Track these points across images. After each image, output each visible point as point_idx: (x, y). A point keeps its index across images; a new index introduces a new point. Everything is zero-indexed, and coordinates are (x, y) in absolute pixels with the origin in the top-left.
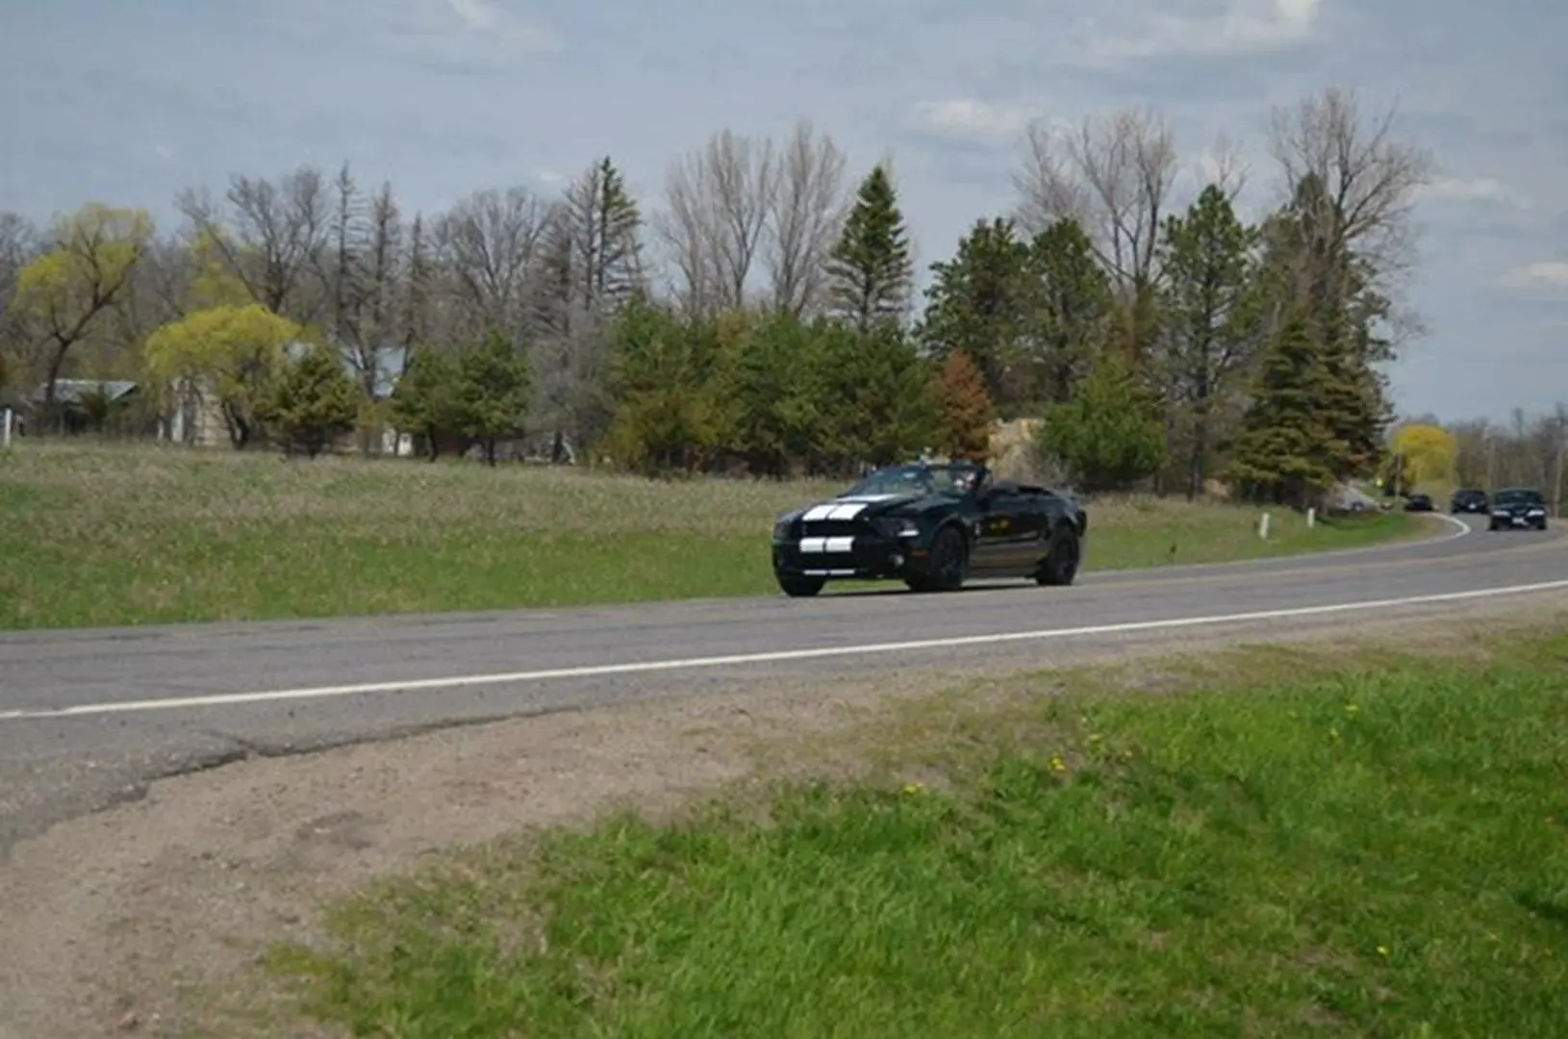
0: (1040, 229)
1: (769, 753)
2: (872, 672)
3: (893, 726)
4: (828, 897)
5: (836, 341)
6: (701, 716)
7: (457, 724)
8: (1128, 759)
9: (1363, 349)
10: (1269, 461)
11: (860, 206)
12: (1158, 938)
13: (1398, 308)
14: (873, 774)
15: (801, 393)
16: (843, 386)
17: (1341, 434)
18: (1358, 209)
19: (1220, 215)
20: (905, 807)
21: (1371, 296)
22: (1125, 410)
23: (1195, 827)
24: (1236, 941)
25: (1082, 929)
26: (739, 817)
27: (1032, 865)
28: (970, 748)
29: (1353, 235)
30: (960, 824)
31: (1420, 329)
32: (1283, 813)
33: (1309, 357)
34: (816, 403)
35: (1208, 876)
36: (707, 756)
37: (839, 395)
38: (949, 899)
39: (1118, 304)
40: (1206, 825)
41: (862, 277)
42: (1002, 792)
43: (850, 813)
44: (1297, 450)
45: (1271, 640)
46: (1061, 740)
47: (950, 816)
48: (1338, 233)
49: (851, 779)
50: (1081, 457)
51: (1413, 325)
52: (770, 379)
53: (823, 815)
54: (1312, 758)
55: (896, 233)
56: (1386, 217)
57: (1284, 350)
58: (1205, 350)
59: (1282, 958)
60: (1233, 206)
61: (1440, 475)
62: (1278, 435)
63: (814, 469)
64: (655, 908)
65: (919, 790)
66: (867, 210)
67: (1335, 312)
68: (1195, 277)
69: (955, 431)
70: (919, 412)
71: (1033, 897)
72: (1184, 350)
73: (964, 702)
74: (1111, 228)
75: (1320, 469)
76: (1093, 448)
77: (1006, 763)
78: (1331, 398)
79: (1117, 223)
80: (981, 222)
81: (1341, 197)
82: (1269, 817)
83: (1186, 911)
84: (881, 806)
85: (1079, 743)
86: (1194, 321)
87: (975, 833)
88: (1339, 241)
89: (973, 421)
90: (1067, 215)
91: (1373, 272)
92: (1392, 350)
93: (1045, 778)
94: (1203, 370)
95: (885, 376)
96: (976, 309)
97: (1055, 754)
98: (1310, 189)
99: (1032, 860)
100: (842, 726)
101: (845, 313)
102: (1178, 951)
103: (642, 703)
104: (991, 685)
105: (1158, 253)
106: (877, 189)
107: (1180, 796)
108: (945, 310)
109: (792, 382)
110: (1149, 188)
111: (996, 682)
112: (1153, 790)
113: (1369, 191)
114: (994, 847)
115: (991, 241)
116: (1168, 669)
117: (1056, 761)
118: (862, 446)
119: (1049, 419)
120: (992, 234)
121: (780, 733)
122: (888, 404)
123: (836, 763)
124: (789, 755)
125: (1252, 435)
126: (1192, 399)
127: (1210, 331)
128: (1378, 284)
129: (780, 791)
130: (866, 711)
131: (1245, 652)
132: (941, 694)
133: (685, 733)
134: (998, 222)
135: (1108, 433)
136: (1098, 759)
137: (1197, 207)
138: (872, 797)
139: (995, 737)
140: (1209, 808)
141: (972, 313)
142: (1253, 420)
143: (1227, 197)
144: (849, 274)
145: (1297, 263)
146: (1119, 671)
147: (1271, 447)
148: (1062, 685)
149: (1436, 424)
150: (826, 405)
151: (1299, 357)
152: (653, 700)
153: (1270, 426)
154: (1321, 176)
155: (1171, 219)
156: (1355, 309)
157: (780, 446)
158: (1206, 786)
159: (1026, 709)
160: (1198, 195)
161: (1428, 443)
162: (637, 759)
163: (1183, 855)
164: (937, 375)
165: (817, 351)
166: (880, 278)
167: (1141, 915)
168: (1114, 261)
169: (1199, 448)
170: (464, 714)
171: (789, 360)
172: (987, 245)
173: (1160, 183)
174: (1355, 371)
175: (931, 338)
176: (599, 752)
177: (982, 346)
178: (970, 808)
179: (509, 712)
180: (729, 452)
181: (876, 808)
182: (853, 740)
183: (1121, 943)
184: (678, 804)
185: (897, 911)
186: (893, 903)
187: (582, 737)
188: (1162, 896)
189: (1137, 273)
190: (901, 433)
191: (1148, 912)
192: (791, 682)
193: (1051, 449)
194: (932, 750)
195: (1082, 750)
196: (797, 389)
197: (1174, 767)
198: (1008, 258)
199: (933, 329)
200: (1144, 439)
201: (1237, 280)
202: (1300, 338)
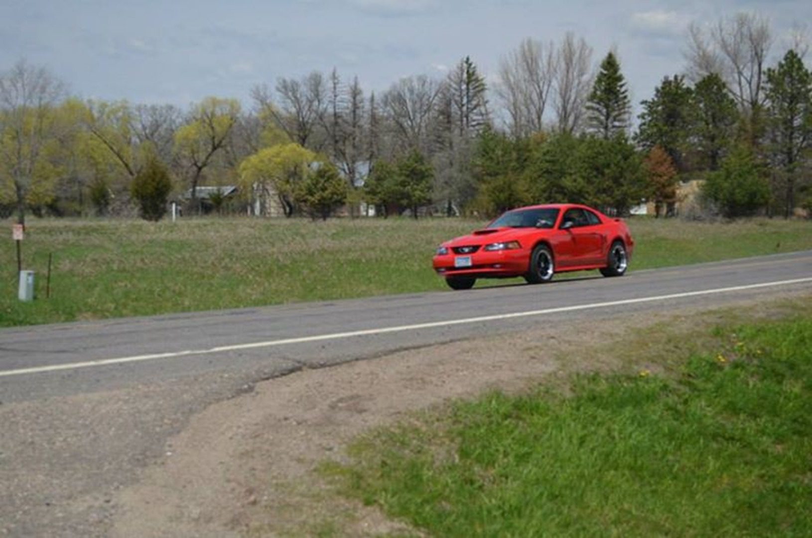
0: (698, 79)
1: (568, 358)
2: (620, 314)
3: (631, 342)
4: (602, 431)
5: (592, 145)
6: (531, 341)
7: (406, 349)
8: (759, 354)
11: (601, 73)
12: (779, 448)
14: (623, 367)
15: (575, 173)
16: (597, 168)
19: (796, 66)
20: (641, 384)
22: (749, 172)
23: (797, 390)
25: (738, 444)
26: (554, 391)
27: (710, 412)
28: (673, 352)
30: (670, 391)
34: (583, 178)
35: (805, 415)
36: (536, 361)
37: (595, 173)
38: (666, 430)
39: (742, 116)
40: (803, 388)
41: (604, 111)
42: (692, 374)
43: (612, 388)
46: (723, 346)
47: (665, 387)
49: (613, 371)
50: (726, 199)
52: (557, 167)
53: (598, 389)
55: (621, 86)
58: (791, 139)
60: (803, 61)
64: (513, 439)
65: (647, 375)
66: (605, 75)
68: (784, 100)
69: (658, 189)
70: (638, 180)
71: (712, 427)
72: (779, 139)
73: (670, 328)
74: (736, 76)
76: (732, 194)
77: (692, 358)
79: (740, 73)
80: (666, 78)
83: (794, 433)
84: (628, 383)
85: (732, 347)
86: (785, 123)
87: (679, 396)
89: (666, 184)
90: (712, 71)
93: (715, 366)
94: (790, 149)
95: (619, 162)
96: (666, 124)
97: (720, 353)
99: (709, 409)
100: (605, 343)
101: (596, 130)
102: (790, 454)
103: (499, 335)
104: (683, 319)
105: (763, 88)
106: (610, 64)
107: (788, 374)
108: (649, 125)
109: (571, 168)
110: (756, 54)
111: (686, 317)
112: (773, 371)
114: (689, 403)
115: (673, 88)
116: (780, 307)
117: (720, 357)
118: (608, 199)
119: (708, 179)
120: (673, 84)
121: (573, 348)
122: (621, 177)
123: (603, 362)
124: (578, 359)
126: (785, 165)
127: (793, 128)
129: (575, 378)
130: (617, 334)
132: (657, 324)
133: (524, 350)
134: (676, 77)
135: (740, 186)
136: (742, 355)
137: (783, 62)
138: (623, 379)
139: (686, 346)
140: (805, 379)
141: (664, 125)
143: (799, 56)
144: (598, 109)
146: (751, 309)
148: (721, 317)
150: (588, 179)
152: (506, 333)
155: (769, 70)
158: (803, 368)
159: (703, 330)
160: (783, 56)
162: (500, 364)
163: (791, 404)
164: (647, 160)
165: (582, 151)
166: (614, 110)
167: (769, 435)
168: (739, 93)
169: (790, 190)
170: (410, 344)
171: (568, 156)
173: (762, 51)
175: (642, 140)
176: (481, 361)
177: (669, 143)
178: (674, 383)
179: (432, 342)
181: (625, 384)
182: (612, 350)
183: (759, 450)
184: (522, 386)
185: (639, 437)
186: (637, 433)
187: (470, 354)
188: (780, 426)
189: (752, 98)
190: (628, 192)
191: (774, 434)
192: (577, 321)
193: (709, 195)
194: (654, 354)
195: (734, 351)
196: (572, 172)
197: (784, 358)
198: (681, 96)
199: (643, 136)
200: (760, 187)
201: (807, 100)
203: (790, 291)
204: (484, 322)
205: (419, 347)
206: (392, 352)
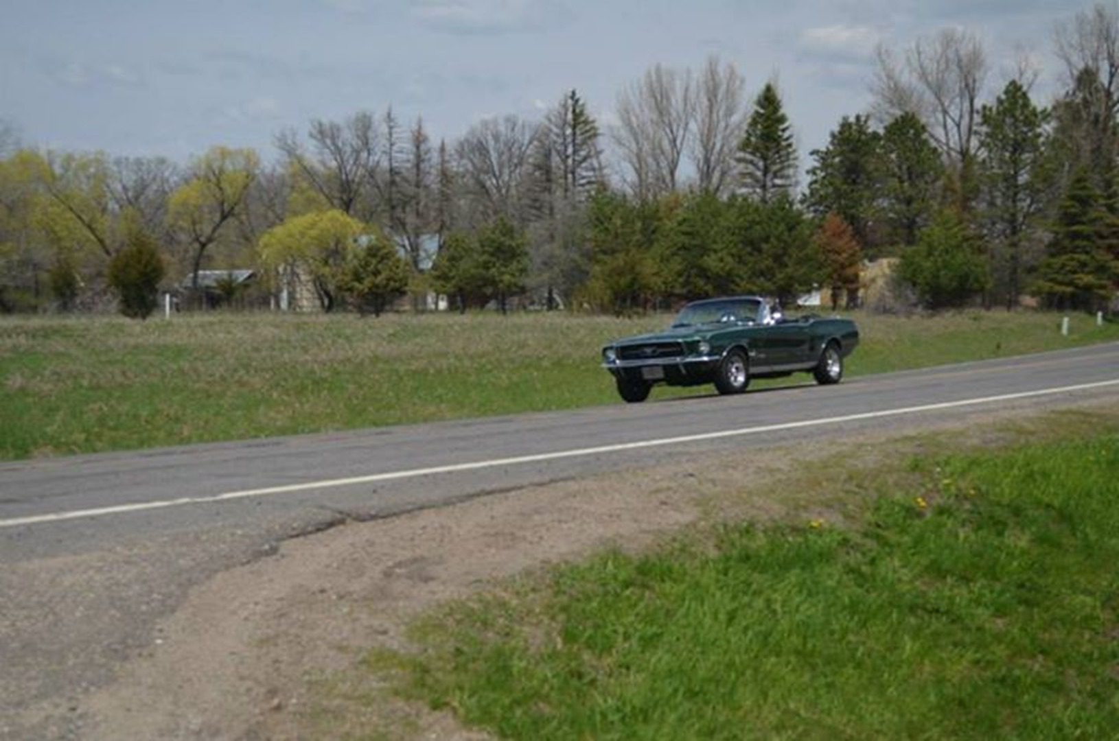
0: (889, 121)
1: (712, 503)
2: (783, 443)
3: (798, 480)
4: (759, 603)
5: (744, 211)
6: (661, 480)
7: (490, 493)
8: (972, 496)
10: (1067, 279)
11: (757, 112)
12: (1000, 623)
14: (788, 514)
15: (722, 250)
16: (751, 243)
19: (1021, 102)
20: (811, 537)
22: (959, 246)
23: (1023, 543)
24: (1058, 624)
25: (944, 619)
26: (693, 549)
27: (905, 574)
28: (856, 493)
30: (852, 547)
32: (1088, 530)
33: (1093, 202)
34: (733, 255)
35: (1035, 577)
36: (668, 507)
37: (749, 249)
38: (847, 600)
39: (948, 171)
40: (1032, 541)
41: (761, 164)
42: (880, 523)
43: (773, 543)
44: (1087, 269)
45: (1074, 406)
46: (923, 485)
47: (845, 542)
48: (1109, 109)
49: (774, 521)
50: (927, 284)
52: (698, 241)
53: (753, 545)
54: (1108, 490)
55: (784, 130)
57: (1073, 198)
58: (1014, 201)
59: (1093, 633)
60: (1030, 95)
62: (1072, 259)
64: (637, 615)
65: (821, 525)
66: (762, 115)
67: (1110, 167)
68: (1004, 148)
69: (835, 271)
70: (808, 259)
71: (908, 596)
72: (999, 202)
73: (851, 461)
74: (940, 116)
75: (1104, 282)
76: (936, 277)
77: (882, 501)
78: (1110, 230)
79: (945, 112)
80: (845, 119)
81: (1110, 83)
82: (1079, 534)
83: (1020, 603)
84: (793, 537)
86: (1006, 180)
87: (864, 554)
88: (1110, 116)
89: (847, 263)
90: (908, 109)
93: (913, 512)
94: (1013, 215)
95: (782, 233)
96: (845, 182)
97: (919, 494)
98: (1086, 78)
99: (905, 571)
100: (763, 481)
101: (751, 190)
102: (1016, 630)
103: (618, 472)
104: (869, 448)
105: (976, 133)
106: (769, 100)
107: (1011, 522)
108: (822, 185)
109: (715, 242)
111: (873, 446)
112: (991, 517)
114: (878, 563)
115: (854, 133)
116: (1000, 430)
117: (920, 500)
118: (768, 285)
119: (903, 257)
120: (854, 127)
121: (718, 489)
122: (784, 254)
123: (759, 508)
124: (726, 504)
125: (1052, 260)
126: (1007, 237)
127: (1016, 186)
129: (722, 530)
130: (779, 470)
131: (1053, 416)
132: (834, 456)
133: (651, 492)
134: (858, 118)
135: (946, 265)
136: (949, 498)
137: (1003, 97)
138: (787, 531)
139: (874, 485)
140: (1034, 529)
141: (843, 184)
142: (1053, 250)
143: (1025, 88)
144: (751, 162)
145: (1078, 134)
146: (962, 433)
147: (1068, 268)
148: (919, 446)
150: (740, 257)
151: (1084, 202)
152: (627, 470)
153: (1066, 253)
154: (1094, 70)
155: (984, 107)
157: (708, 286)
158: (1031, 513)
159: (896, 463)
160: (1003, 88)
162: (618, 512)
163: (1015, 564)
164: (820, 231)
165: (731, 219)
166: (774, 163)
167: (986, 606)
169: (1014, 271)
170: (495, 486)
171: (712, 226)
173: (974, 81)
175: (813, 204)
176: (592, 509)
177: (853, 207)
178: (857, 535)
179: (525, 482)
180: (671, 295)
181: (790, 539)
182: (772, 491)
183: (973, 627)
184: (649, 541)
185: (810, 610)
186: (806, 606)
187: (578, 498)
188: (1002, 593)
189: (961, 148)
190: (795, 274)
191: (992, 604)
192: (724, 453)
193: (905, 279)
194: (829, 496)
195: (938, 491)
196: (718, 247)
197: (1005, 501)
198: (866, 144)
199: (815, 198)
200: (973, 268)
201: (1036, 148)
202: (1084, 188)
204: (597, 456)
205: (508, 490)
206: (470, 497)
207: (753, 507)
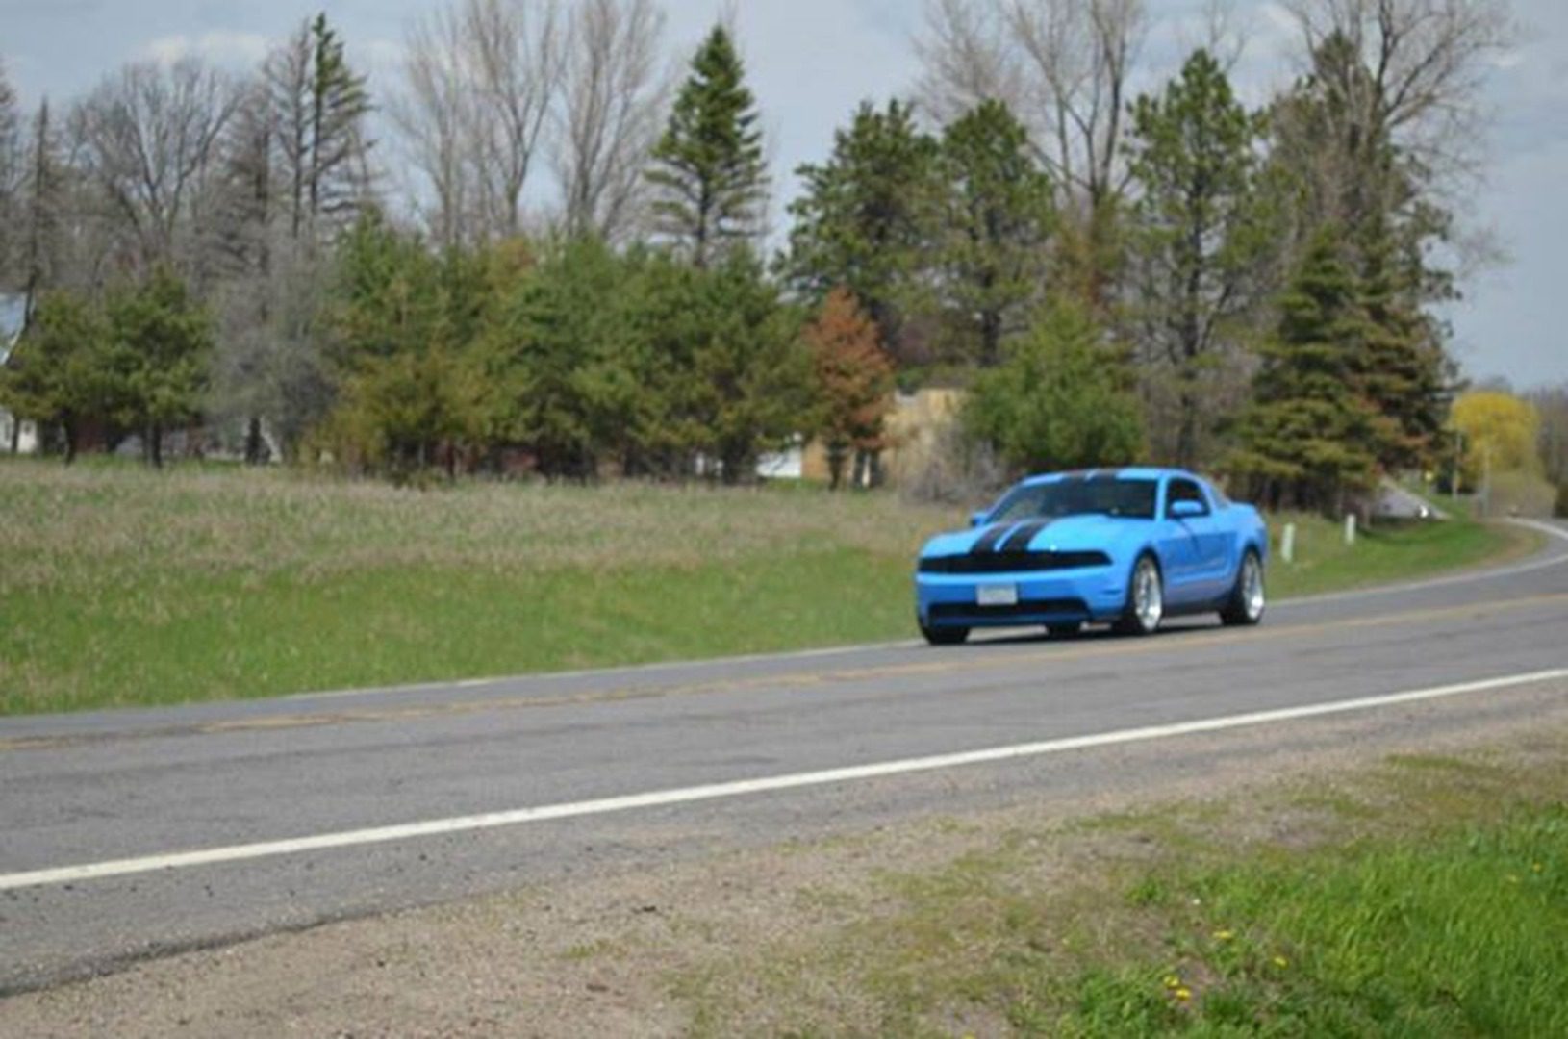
0: (952, 117)
1: (711, 988)
2: (839, 825)
3: (900, 927)
5: (662, 280)
6: (584, 922)
7: (174, 950)
8: (1280, 970)
9: (1416, 283)
10: (1288, 449)
11: (693, 83)
13: (1464, 225)
14: (886, 1019)
15: (613, 356)
16: (673, 347)
17: (1390, 407)
18: (1407, 84)
19: (1213, 93)
21: (1423, 208)
22: (1085, 374)
28: (1031, 964)
29: (1399, 121)
31: (1496, 256)
33: (1342, 298)
34: (634, 370)
36: (609, 997)
37: (667, 358)
39: (1067, 224)
41: (697, 186)
44: (1327, 432)
45: (1430, 747)
46: (1174, 943)
48: (1378, 117)
50: (1023, 447)
51: (1483, 249)
52: (564, 337)
55: (745, 122)
56: (1445, 94)
57: (1307, 288)
58: (1193, 287)
60: (1231, 81)
61: (1515, 463)
62: (1300, 410)
63: (634, 466)
66: (702, 88)
67: (1378, 231)
68: (1177, 183)
69: (838, 410)
70: (787, 384)
72: (1163, 288)
73: (1002, 877)
74: (1053, 112)
75: (1359, 458)
76: (1041, 433)
77: (1095, 989)
78: (1375, 356)
79: (1063, 105)
80: (866, 106)
81: (1383, 67)
85: (1199, 942)
86: (1178, 246)
88: (1378, 133)
89: (862, 396)
90: (990, 94)
91: (1427, 174)
92: (1456, 286)
93: (1163, 1014)
94: (1190, 316)
95: (734, 330)
96: (863, 231)
97: (1169, 969)
98: (1336, 54)
100: (818, 930)
101: (674, 239)
103: (478, 898)
104: (1034, 842)
105: (1124, 149)
106: (718, 58)
108: (818, 233)
109: (599, 340)
110: (1108, 54)
111: (1041, 838)
113: (1422, 59)
115: (887, 137)
116: (1300, 803)
117: (1173, 981)
118: (704, 433)
119: (977, 390)
120: (885, 124)
121: (721, 950)
122: (740, 372)
123: (822, 1003)
124: (745, 992)
125: (1264, 410)
126: (1175, 360)
127: (1199, 260)
128: (1438, 191)
130: (849, 898)
131: (1399, 769)
133: (564, 957)
134: (893, 105)
135: (1062, 411)
136: (1234, 972)
137: (1180, 81)
139: (1065, 941)
141: (858, 236)
142: (1265, 390)
143: (1221, 67)
144: (678, 182)
145: (1319, 162)
146: (1220, 809)
147: (1291, 427)
148: (1144, 839)
149: (1509, 391)
150: (648, 373)
151: (1328, 297)
152: (497, 892)
153: (1288, 397)
154: (1353, 39)
155: (1143, 100)
156: (1402, 227)
157: (583, 433)
159: (1104, 884)
160: (1179, 64)
161: (1499, 418)
164: (811, 328)
165: (633, 295)
166: (722, 186)
168: (1058, 159)
169: (1187, 429)
170: (184, 932)
171: (594, 308)
172: (877, 138)
173: (1123, 47)
174: (1406, 316)
175: (797, 274)
177: (874, 284)
179: (261, 926)
180: (506, 443)
182: (841, 957)
189: (1093, 179)
190: (759, 414)
192: (717, 849)
193: (979, 435)
194: (972, 971)
195: (1207, 957)
196: (605, 350)
197: (1352, 981)
198: (909, 159)
199: (802, 262)
200: (1114, 418)
201: (1238, 186)
202: (1327, 270)
203: (1305, 746)
207: (806, 999)
